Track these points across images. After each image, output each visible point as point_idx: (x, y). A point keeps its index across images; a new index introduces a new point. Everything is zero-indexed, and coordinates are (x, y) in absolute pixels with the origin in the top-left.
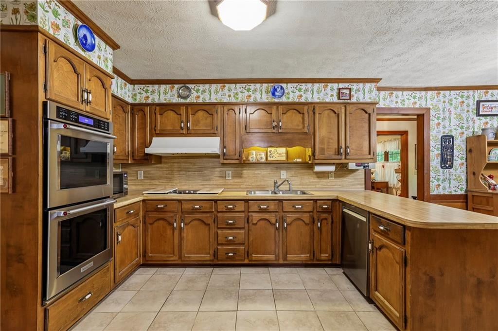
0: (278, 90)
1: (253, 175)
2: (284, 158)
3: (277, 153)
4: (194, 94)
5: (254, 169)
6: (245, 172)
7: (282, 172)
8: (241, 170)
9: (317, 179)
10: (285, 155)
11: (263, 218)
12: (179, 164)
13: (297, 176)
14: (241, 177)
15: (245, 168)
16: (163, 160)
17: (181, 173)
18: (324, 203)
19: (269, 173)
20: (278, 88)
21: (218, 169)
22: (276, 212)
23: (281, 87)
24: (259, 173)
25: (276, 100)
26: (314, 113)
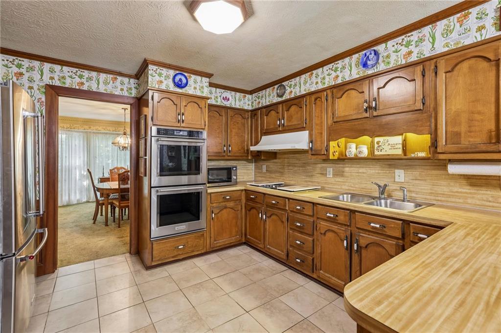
0: (371, 57)
1: (357, 174)
2: (399, 152)
3: (389, 144)
4: (288, 90)
5: (358, 166)
6: (347, 169)
7: (397, 172)
8: (342, 167)
9: (469, 187)
10: (401, 146)
11: (331, 228)
12: (288, 160)
13: (425, 180)
14: (342, 176)
15: (347, 165)
16: (278, 156)
17: (290, 168)
18: (424, 229)
19: (378, 173)
20: (371, 54)
21: (319, 166)
22: (345, 225)
23: (374, 51)
24: (365, 171)
25: (370, 72)
26: (436, 73)
